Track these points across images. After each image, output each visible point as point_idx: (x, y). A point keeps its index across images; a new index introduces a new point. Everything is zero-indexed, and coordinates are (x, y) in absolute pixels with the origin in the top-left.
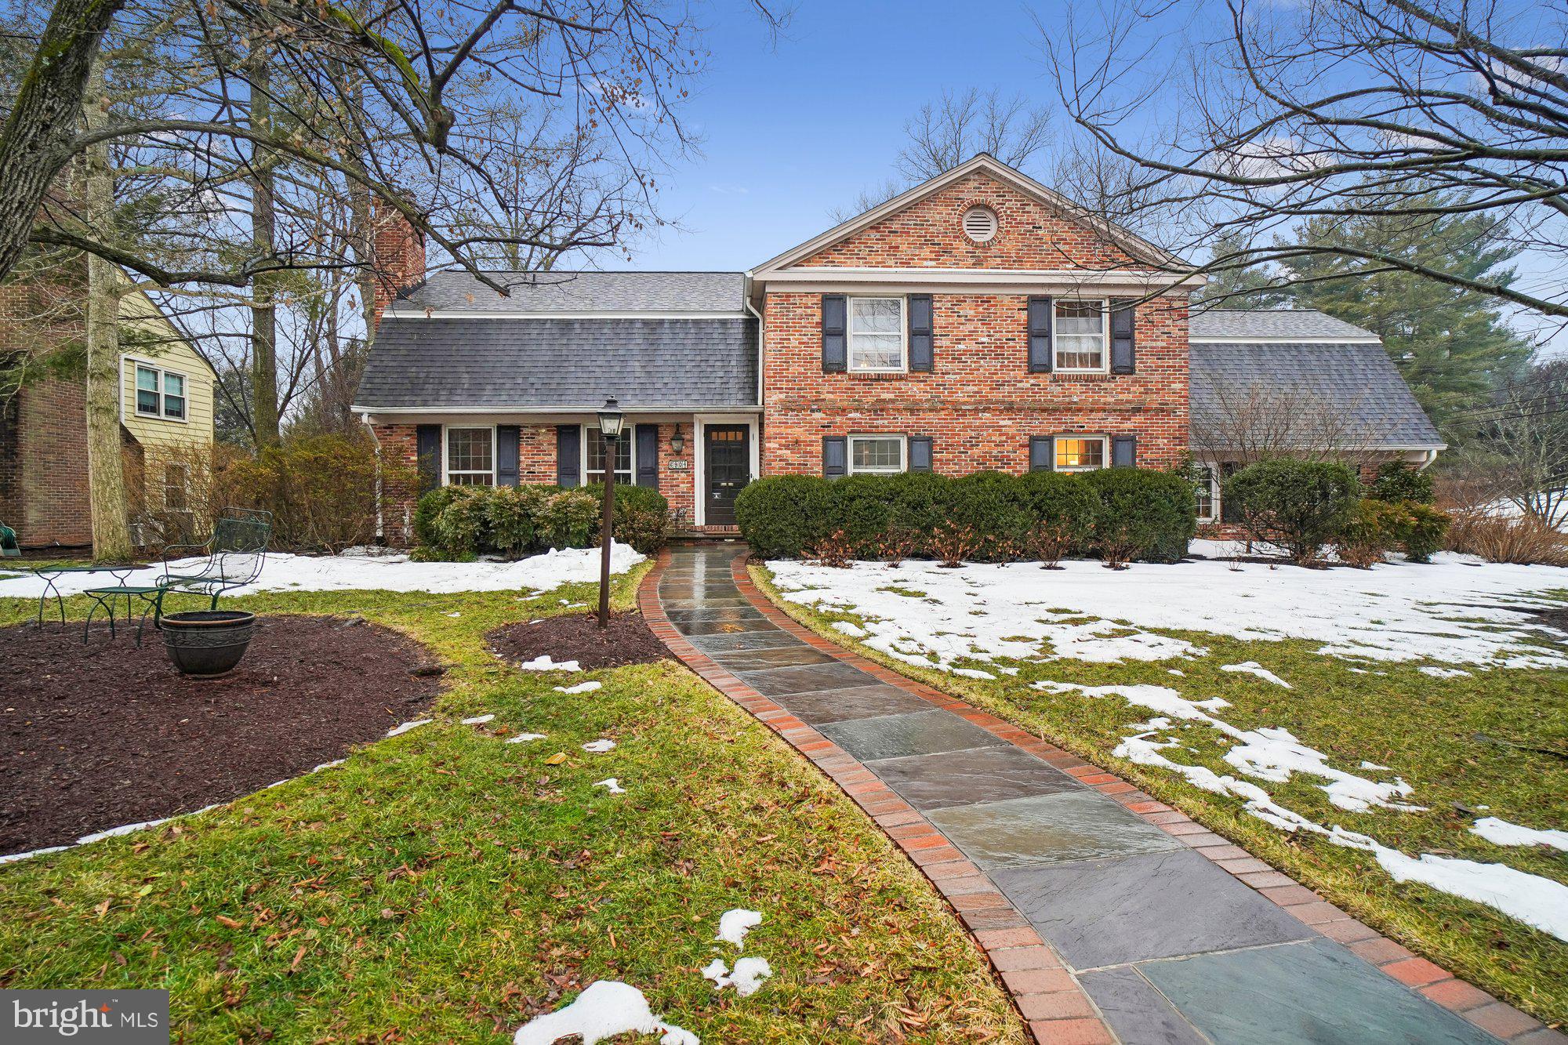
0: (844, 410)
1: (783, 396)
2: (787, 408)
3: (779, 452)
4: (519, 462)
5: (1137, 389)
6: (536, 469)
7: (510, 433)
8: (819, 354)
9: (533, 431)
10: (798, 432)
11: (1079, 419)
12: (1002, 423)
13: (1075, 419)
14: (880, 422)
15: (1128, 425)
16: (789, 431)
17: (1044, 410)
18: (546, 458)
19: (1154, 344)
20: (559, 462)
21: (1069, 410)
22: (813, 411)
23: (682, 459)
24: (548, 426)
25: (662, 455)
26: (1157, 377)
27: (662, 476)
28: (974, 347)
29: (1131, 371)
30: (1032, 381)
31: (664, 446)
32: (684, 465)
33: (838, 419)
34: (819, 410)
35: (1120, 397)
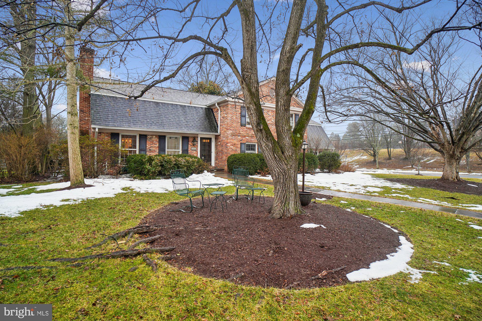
0: (245, 136)
1: (232, 132)
2: (233, 135)
3: (231, 147)
4: (146, 147)
6: (152, 149)
7: (143, 137)
8: (240, 121)
9: (151, 137)
10: (235, 141)
14: (252, 140)
16: (233, 141)
18: (155, 146)
20: (159, 147)
22: (238, 136)
23: (195, 147)
24: (156, 135)
25: (189, 146)
27: (189, 152)
28: (271, 122)
31: (190, 143)
32: (195, 149)
33: (244, 138)
34: (240, 136)
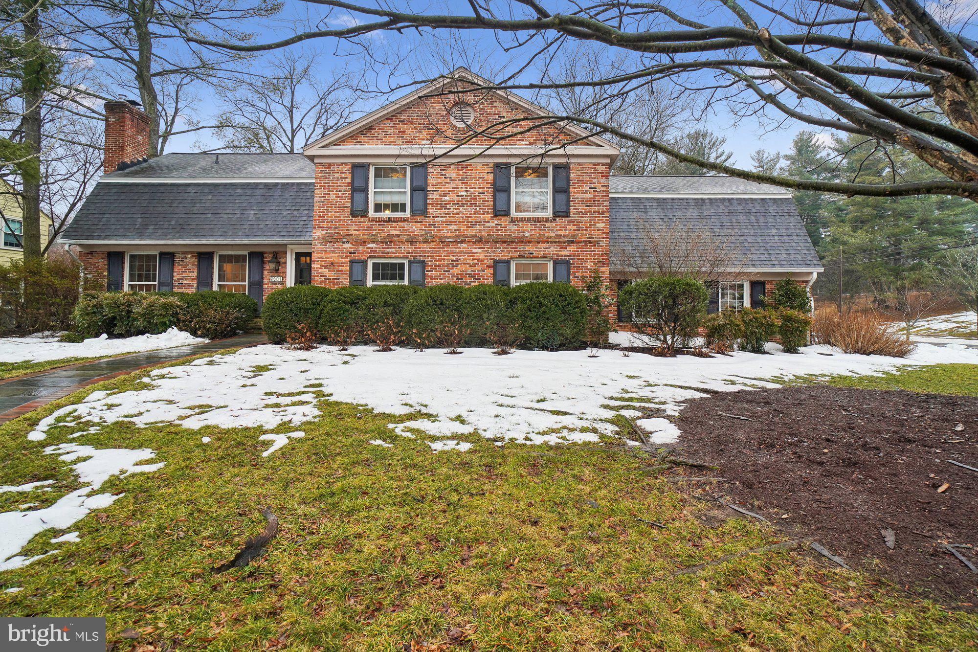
0: (365, 242)
1: (324, 233)
2: (326, 240)
3: (320, 271)
4: (173, 277)
5: (571, 227)
6: (184, 281)
7: (168, 257)
8: (349, 204)
9: (183, 256)
10: (334, 257)
11: (529, 248)
12: (474, 251)
13: (527, 248)
14: (389, 250)
15: (565, 252)
16: (328, 256)
17: (504, 242)
18: (191, 274)
19: (584, 196)
20: (198, 277)
21: (522, 241)
22: (344, 242)
23: (279, 275)
24: (192, 253)
25: (266, 272)
26: (586, 219)
27: (265, 286)
28: (455, 198)
29: (567, 214)
30: (496, 222)
31: (267, 267)
32: (280, 279)
33: (361, 248)
34: (348, 242)
35: (559, 233)
